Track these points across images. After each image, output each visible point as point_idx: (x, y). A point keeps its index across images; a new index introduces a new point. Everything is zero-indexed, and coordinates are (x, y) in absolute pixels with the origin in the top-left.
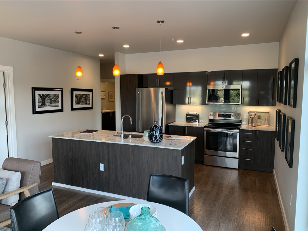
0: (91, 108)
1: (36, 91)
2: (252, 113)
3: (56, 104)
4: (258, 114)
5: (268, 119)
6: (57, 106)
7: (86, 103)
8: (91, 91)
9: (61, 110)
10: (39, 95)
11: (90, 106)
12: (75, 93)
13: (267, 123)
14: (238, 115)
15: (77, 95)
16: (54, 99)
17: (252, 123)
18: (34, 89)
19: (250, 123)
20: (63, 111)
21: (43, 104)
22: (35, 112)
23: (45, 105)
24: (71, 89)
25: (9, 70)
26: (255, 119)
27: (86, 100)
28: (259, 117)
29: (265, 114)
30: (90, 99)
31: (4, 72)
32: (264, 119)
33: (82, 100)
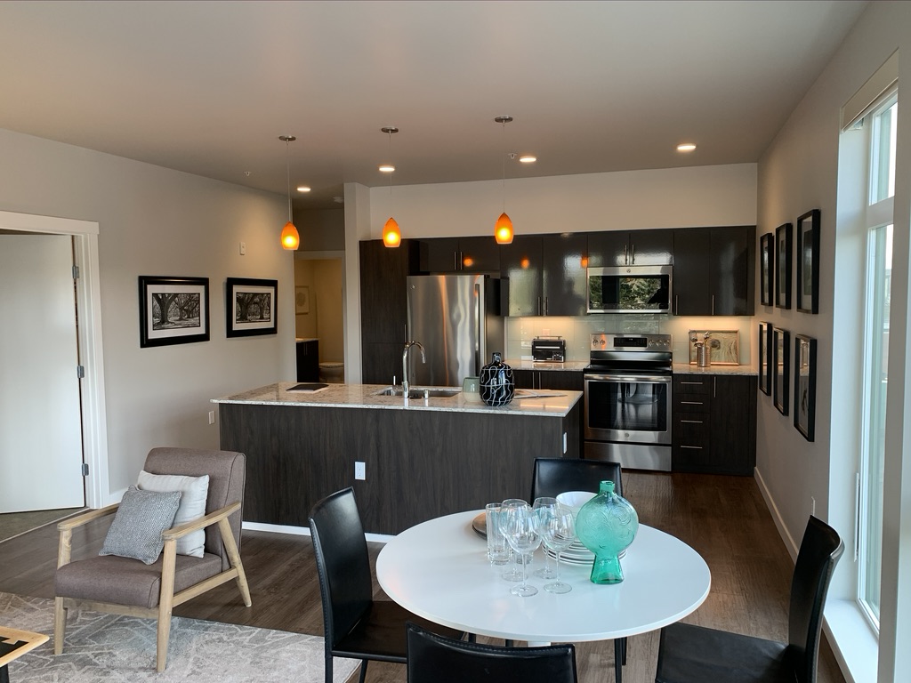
0: (273, 331)
1: (148, 286)
2: (698, 335)
3: (192, 321)
4: (714, 337)
5: (735, 348)
6: (194, 326)
7: (262, 318)
8: (273, 283)
9: (204, 337)
10: (155, 295)
11: (271, 325)
12: (237, 289)
13: (735, 359)
14: (665, 338)
15: (240, 295)
16: (189, 308)
17: (699, 358)
18: (144, 281)
19: (693, 358)
20: (208, 340)
21: (162, 322)
22: (146, 342)
23: (169, 323)
24: (225, 281)
25: (88, 232)
26: (706, 349)
27: (261, 308)
28: (715, 345)
29: (728, 334)
30: (269, 305)
31: (73, 237)
32: (727, 349)
33: (253, 308)
